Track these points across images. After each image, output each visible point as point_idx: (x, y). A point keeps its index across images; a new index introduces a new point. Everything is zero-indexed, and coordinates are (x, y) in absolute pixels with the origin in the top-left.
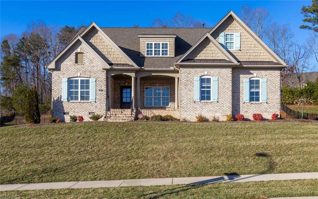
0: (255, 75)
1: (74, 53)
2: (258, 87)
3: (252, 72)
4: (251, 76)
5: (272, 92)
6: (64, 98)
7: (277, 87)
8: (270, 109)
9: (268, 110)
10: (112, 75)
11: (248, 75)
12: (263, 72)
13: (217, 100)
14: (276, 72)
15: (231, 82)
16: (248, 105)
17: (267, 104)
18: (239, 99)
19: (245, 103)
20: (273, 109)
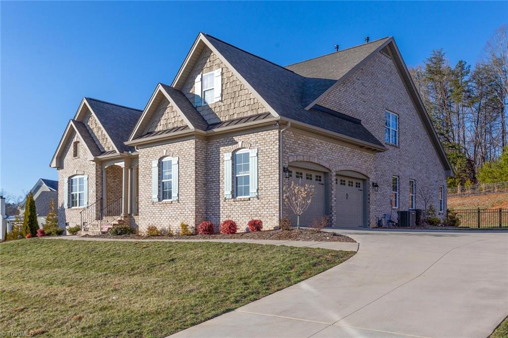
0: (240, 143)
1: (73, 143)
2: (247, 168)
3: (236, 139)
4: (234, 147)
5: (266, 174)
6: (66, 206)
7: (274, 164)
8: (263, 210)
9: (259, 213)
10: (106, 167)
11: (230, 147)
12: (252, 137)
13: (177, 198)
14: (271, 132)
16: (232, 203)
17: (259, 201)
18: (219, 193)
19: (227, 201)
20: (268, 210)
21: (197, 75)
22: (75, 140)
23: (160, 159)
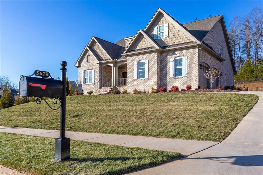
0: (178, 55)
1: (86, 56)
2: (181, 65)
3: (176, 52)
4: (175, 56)
5: (191, 67)
7: (196, 63)
8: (190, 82)
9: (188, 83)
10: (103, 66)
11: (173, 56)
12: (184, 52)
13: (148, 77)
14: (194, 50)
15: (157, 63)
16: (173, 79)
17: (187, 78)
18: (167, 75)
19: (171, 78)
20: (192, 82)
21: (156, 26)
22: (88, 54)
23: (138, 61)
